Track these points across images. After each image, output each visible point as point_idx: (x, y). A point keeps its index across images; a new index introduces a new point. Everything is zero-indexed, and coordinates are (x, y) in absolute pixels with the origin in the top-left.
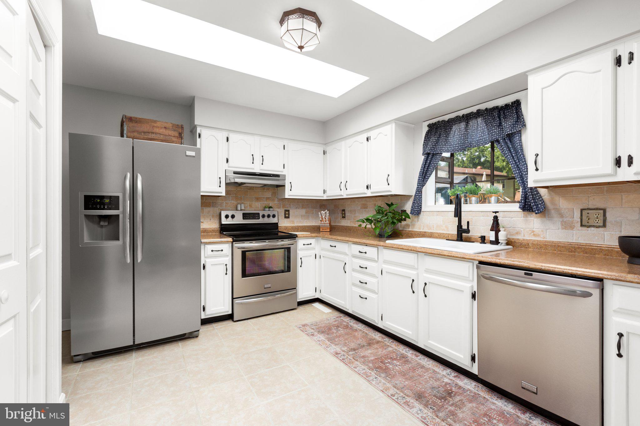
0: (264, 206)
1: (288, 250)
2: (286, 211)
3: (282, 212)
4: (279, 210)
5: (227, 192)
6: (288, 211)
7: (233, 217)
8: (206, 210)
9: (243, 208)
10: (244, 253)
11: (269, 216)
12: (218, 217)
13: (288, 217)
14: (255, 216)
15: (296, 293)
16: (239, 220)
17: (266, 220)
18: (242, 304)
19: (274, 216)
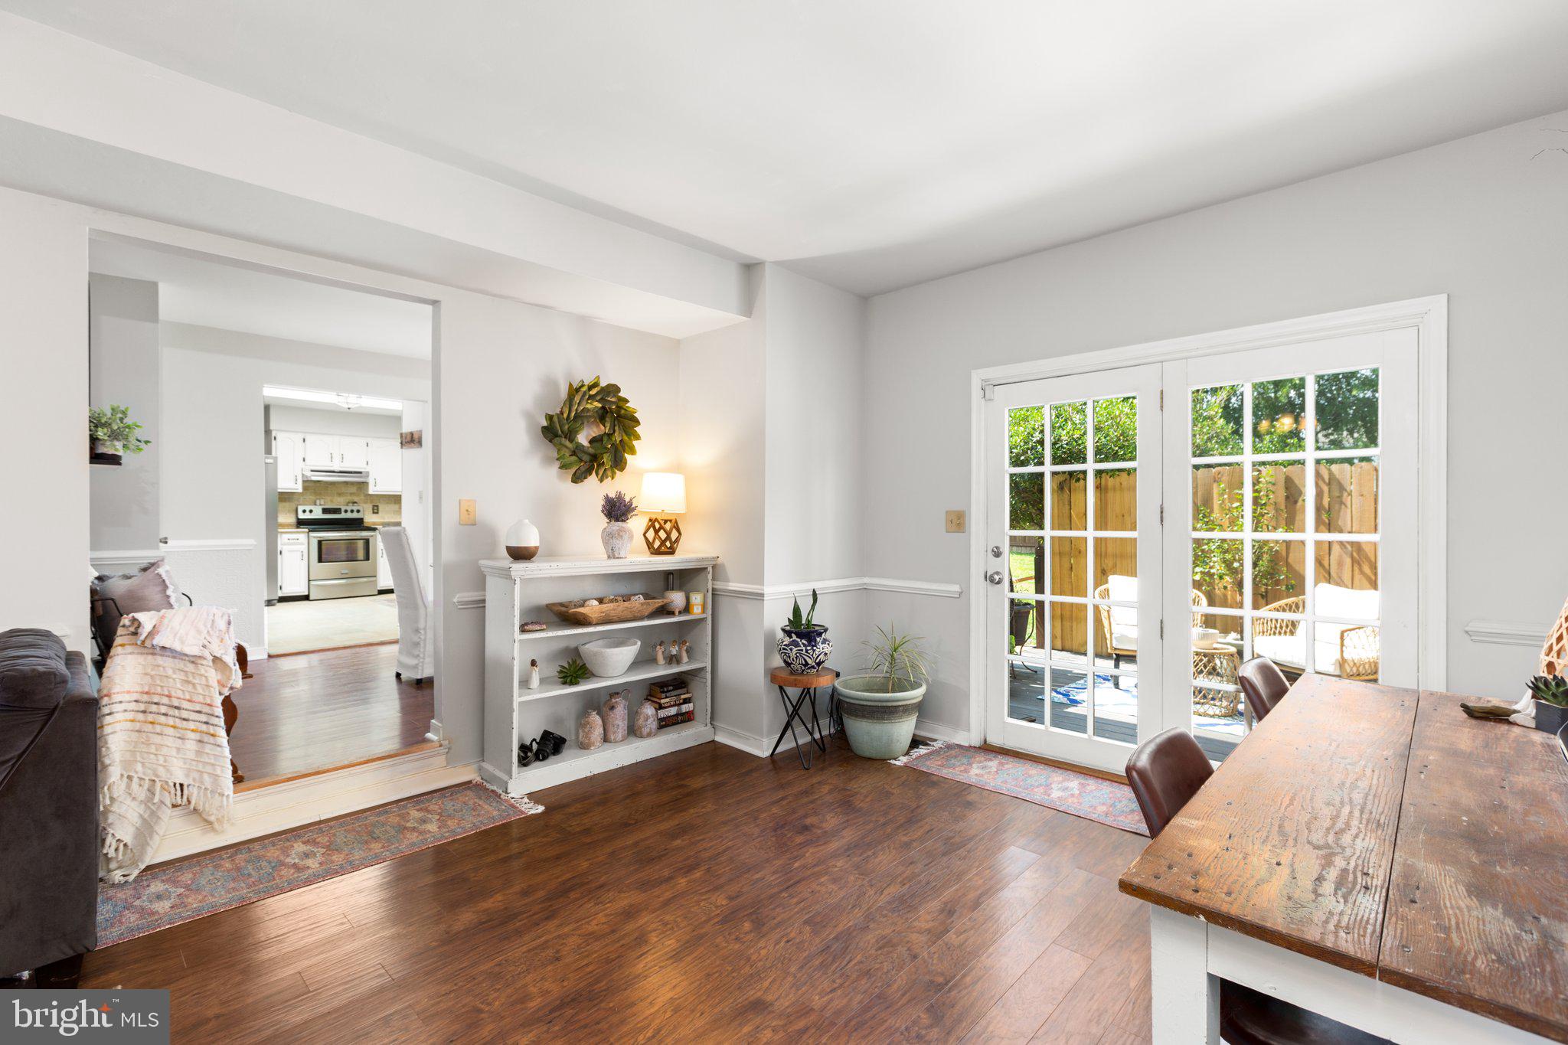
0: (347, 501)
1: (367, 542)
2: (374, 506)
3: (368, 507)
4: (365, 506)
5: (305, 488)
6: (377, 506)
7: (311, 511)
8: (282, 505)
9: (322, 503)
10: (320, 542)
11: (352, 511)
12: (294, 513)
13: (377, 513)
14: (337, 511)
15: (376, 581)
16: (318, 514)
17: (349, 515)
18: (318, 585)
19: (358, 511)
